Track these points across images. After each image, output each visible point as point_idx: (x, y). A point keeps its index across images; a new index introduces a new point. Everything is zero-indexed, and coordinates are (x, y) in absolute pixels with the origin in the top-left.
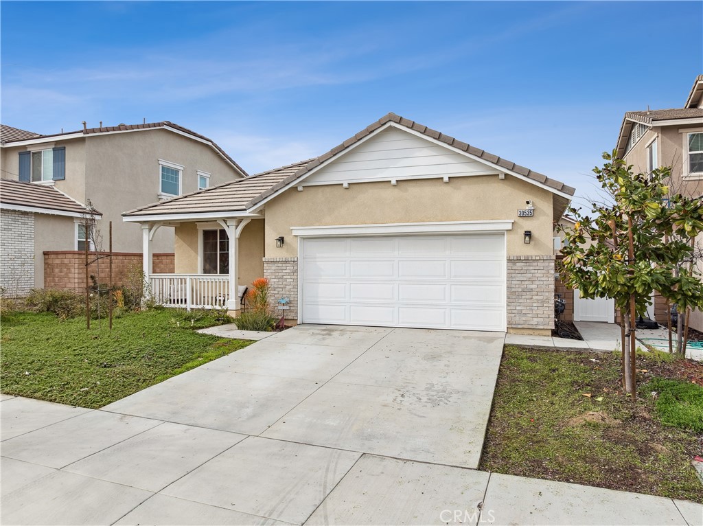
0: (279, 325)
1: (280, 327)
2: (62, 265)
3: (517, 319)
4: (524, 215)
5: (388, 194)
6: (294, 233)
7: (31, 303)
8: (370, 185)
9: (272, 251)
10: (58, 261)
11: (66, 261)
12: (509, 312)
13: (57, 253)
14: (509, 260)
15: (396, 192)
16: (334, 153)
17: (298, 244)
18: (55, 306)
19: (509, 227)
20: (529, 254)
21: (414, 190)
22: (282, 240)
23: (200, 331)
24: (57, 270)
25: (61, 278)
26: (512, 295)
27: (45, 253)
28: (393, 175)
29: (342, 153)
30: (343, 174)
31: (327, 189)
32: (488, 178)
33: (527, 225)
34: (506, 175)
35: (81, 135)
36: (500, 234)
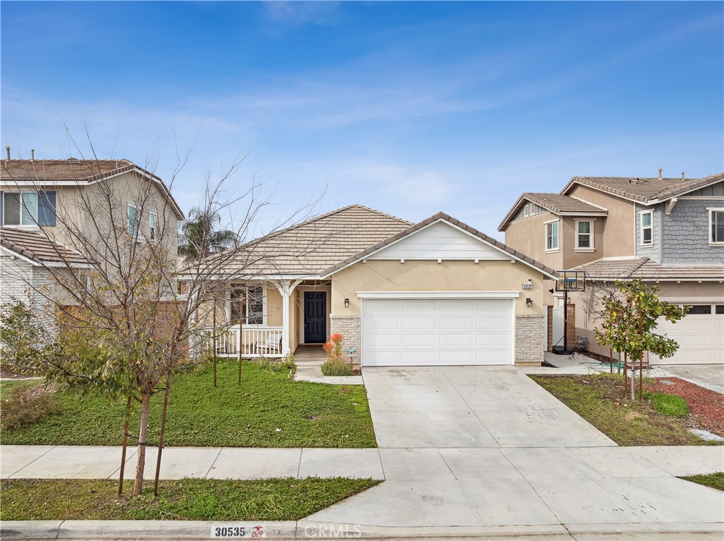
3: (521, 356)
4: (527, 288)
5: (433, 268)
6: (359, 296)
8: (421, 262)
9: (338, 312)
12: (516, 352)
14: (517, 318)
15: (440, 267)
17: (360, 304)
19: (518, 296)
20: (529, 314)
21: (453, 267)
22: (347, 301)
26: (519, 340)
28: (439, 256)
30: (402, 253)
31: (386, 263)
32: (504, 262)
33: (528, 294)
34: (516, 261)
36: (511, 299)
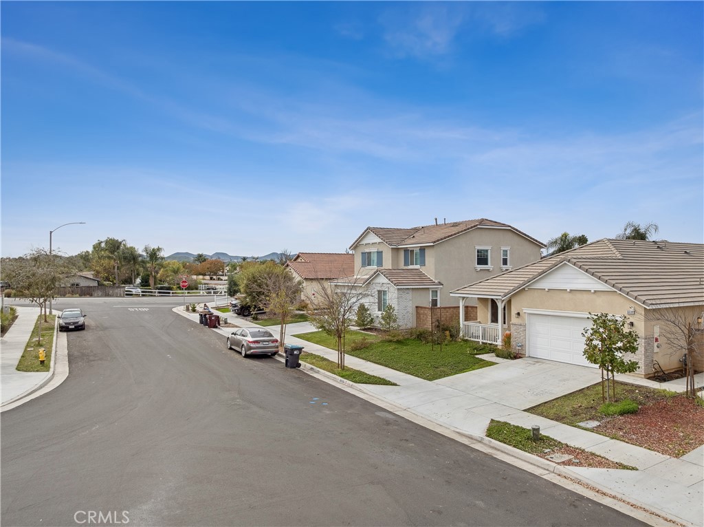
0: (516, 357)
1: (515, 357)
2: (424, 314)
4: (630, 314)
5: (567, 296)
6: (524, 311)
7: (411, 334)
8: (557, 291)
9: (514, 320)
10: (422, 312)
11: (426, 312)
13: (421, 307)
15: (570, 296)
16: (540, 274)
17: (526, 317)
18: (421, 336)
21: (579, 296)
22: (518, 314)
23: (477, 356)
24: (422, 316)
25: (423, 321)
27: (417, 307)
28: (568, 287)
29: (543, 274)
30: (546, 284)
31: (539, 291)
35: (432, 244)
